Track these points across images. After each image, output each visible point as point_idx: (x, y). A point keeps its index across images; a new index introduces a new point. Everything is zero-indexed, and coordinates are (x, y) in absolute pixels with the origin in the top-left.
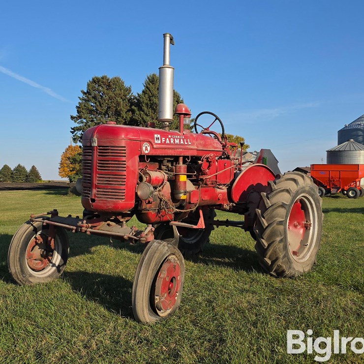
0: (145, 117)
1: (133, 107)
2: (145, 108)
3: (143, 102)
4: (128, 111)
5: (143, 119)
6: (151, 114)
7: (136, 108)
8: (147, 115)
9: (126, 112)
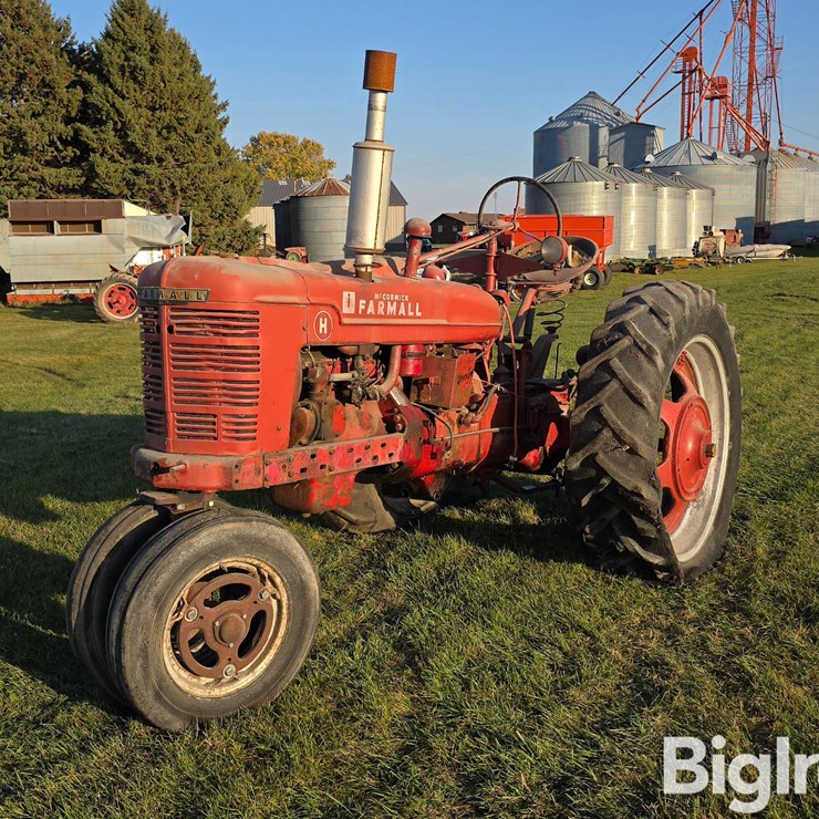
0: (118, 101)
1: (86, 76)
2: (116, 79)
3: (111, 62)
4: (73, 85)
5: (113, 105)
6: (132, 93)
7: (92, 78)
8: (123, 97)
9: (67, 87)
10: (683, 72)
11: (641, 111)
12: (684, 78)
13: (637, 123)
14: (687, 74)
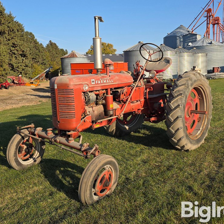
10: (207, 16)
11: (193, 30)
12: (207, 18)
13: (192, 34)
14: (208, 17)
